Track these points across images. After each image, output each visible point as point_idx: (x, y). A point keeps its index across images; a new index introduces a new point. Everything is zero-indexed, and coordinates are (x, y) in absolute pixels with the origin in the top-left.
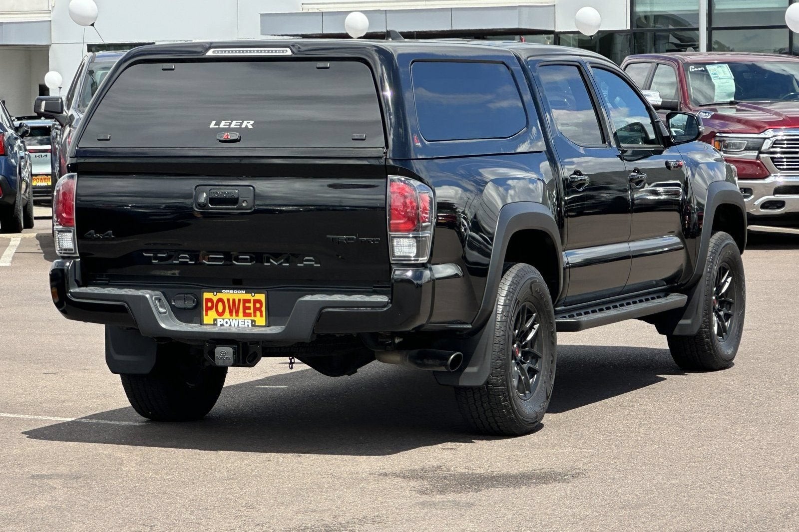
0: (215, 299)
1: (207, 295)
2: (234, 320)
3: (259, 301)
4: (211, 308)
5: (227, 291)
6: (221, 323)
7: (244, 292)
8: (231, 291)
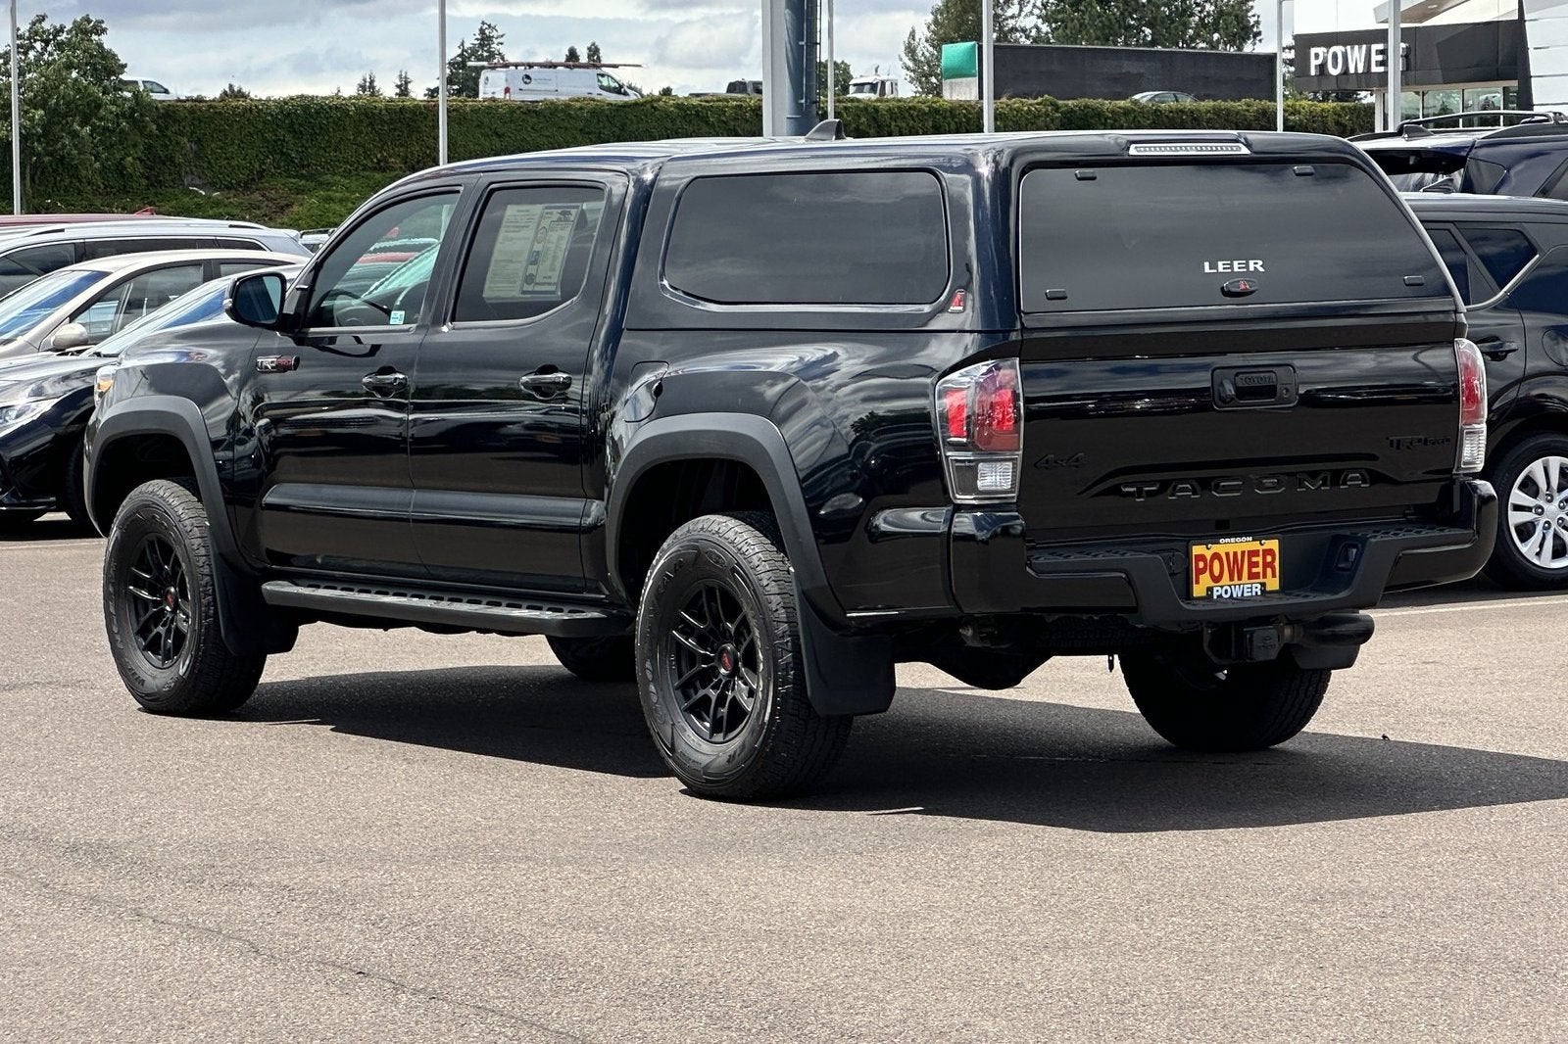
0: (1208, 554)
1: (1197, 550)
2: (1237, 587)
3: (1270, 552)
4: (1203, 571)
5: (1227, 540)
6: (1219, 593)
7: (1251, 539)
8: (1233, 540)
